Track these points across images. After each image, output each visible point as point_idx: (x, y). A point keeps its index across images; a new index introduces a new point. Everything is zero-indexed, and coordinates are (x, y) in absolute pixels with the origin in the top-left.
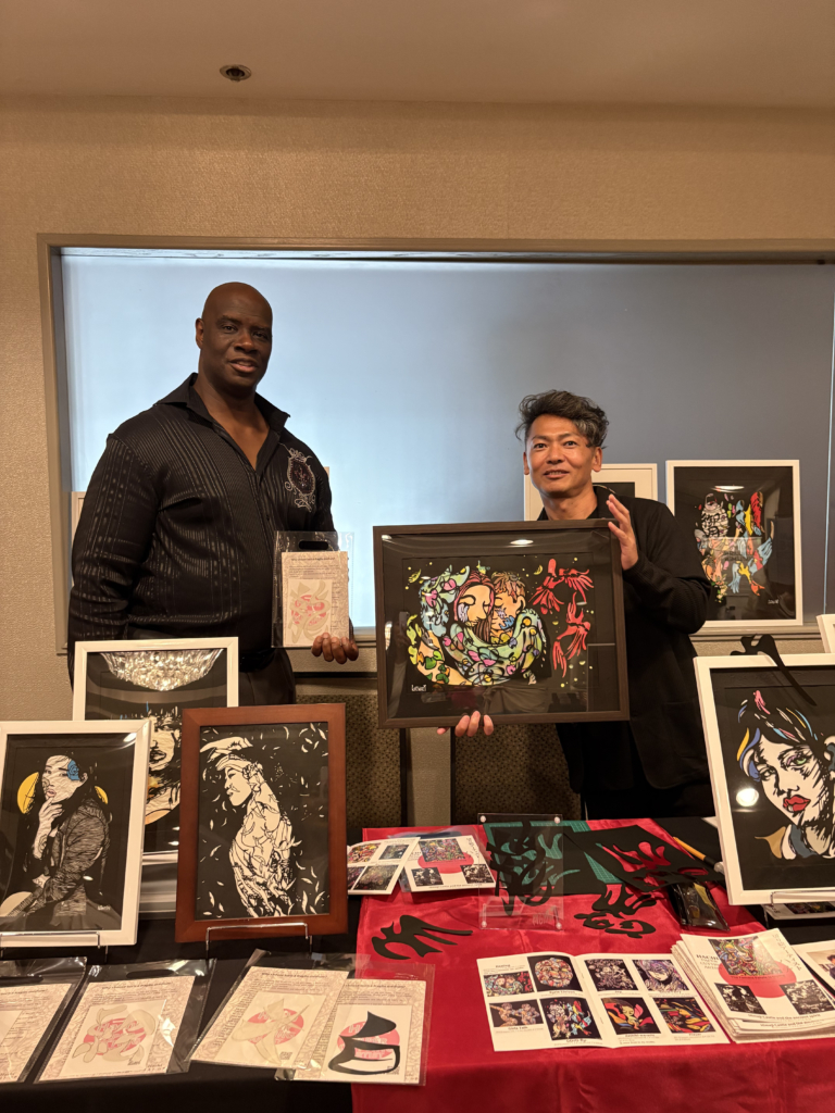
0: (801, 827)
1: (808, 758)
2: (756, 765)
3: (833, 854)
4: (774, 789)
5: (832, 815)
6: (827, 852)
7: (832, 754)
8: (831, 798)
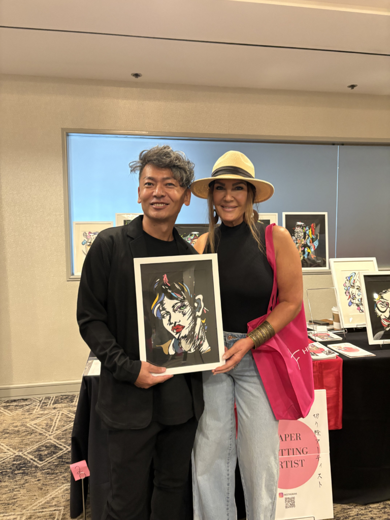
0: (179, 339)
1: (187, 306)
3: (193, 351)
4: (168, 322)
5: (194, 333)
6: (190, 350)
7: (198, 304)
8: (195, 324)
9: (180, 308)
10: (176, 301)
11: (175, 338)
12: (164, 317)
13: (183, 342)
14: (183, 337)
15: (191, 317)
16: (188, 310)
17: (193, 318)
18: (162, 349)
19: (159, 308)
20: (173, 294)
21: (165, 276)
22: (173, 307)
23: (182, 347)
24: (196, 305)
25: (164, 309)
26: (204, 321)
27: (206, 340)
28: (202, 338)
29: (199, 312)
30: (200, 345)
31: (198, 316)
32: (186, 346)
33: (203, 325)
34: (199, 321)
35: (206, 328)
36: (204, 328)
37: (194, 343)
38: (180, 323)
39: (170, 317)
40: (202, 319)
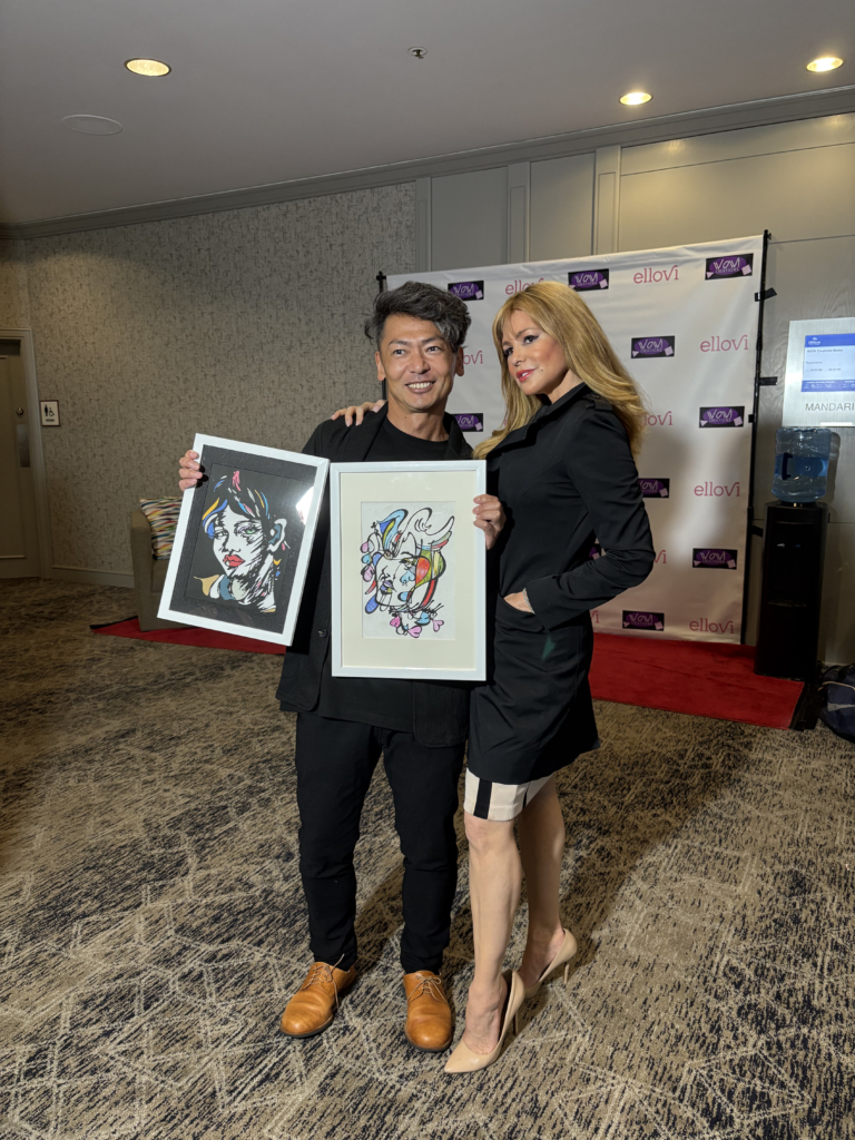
0: (231, 578)
1: (257, 530)
2: (215, 526)
3: (247, 602)
4: (221, 546)
5: (257, 575)
6: (242, 600)
7: (276, 532)
8: (262, 563)
9: (246, 530)
10: (243, 518)
11: (225, 573)
12: (216, 536)
13: (236, 584)
14: (237, 577)
15: (259, 550)
16: (258, 537)
17: (261, 553)
18: (201, 584)
19: (213, 521)
20: (242, 505)
21: (237, 474)
22: (237, 525)
23: (231, 592)
24: (272, 533)
25: (221, 524)
26: (277, 563)
27: (272, 593)
28: (266, 588)
29: (274, 545)
30: (262, 598)
31: (270, 552)
32: (239, 593)
33: (274, 568)
34: (270, 559)
35: (278, 573)
36: (274, 573)
37: (252, 592)
38: (239, 554)
39: (227, 540)
40: (276, 558)
